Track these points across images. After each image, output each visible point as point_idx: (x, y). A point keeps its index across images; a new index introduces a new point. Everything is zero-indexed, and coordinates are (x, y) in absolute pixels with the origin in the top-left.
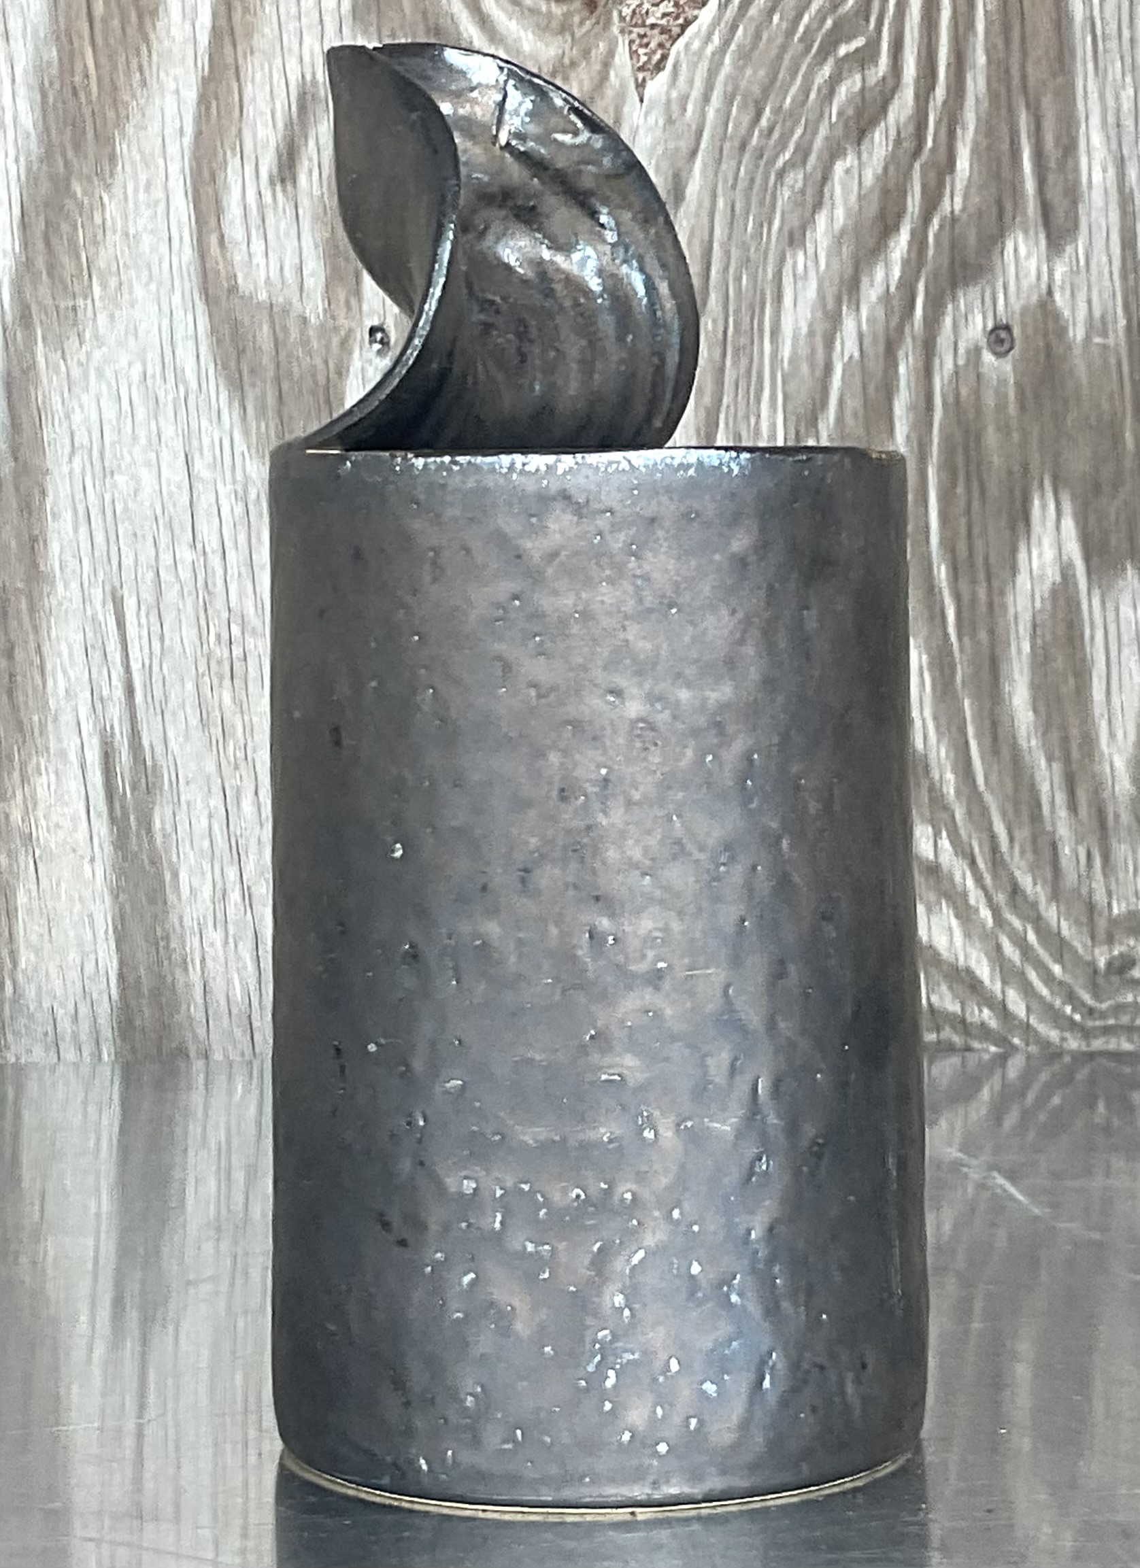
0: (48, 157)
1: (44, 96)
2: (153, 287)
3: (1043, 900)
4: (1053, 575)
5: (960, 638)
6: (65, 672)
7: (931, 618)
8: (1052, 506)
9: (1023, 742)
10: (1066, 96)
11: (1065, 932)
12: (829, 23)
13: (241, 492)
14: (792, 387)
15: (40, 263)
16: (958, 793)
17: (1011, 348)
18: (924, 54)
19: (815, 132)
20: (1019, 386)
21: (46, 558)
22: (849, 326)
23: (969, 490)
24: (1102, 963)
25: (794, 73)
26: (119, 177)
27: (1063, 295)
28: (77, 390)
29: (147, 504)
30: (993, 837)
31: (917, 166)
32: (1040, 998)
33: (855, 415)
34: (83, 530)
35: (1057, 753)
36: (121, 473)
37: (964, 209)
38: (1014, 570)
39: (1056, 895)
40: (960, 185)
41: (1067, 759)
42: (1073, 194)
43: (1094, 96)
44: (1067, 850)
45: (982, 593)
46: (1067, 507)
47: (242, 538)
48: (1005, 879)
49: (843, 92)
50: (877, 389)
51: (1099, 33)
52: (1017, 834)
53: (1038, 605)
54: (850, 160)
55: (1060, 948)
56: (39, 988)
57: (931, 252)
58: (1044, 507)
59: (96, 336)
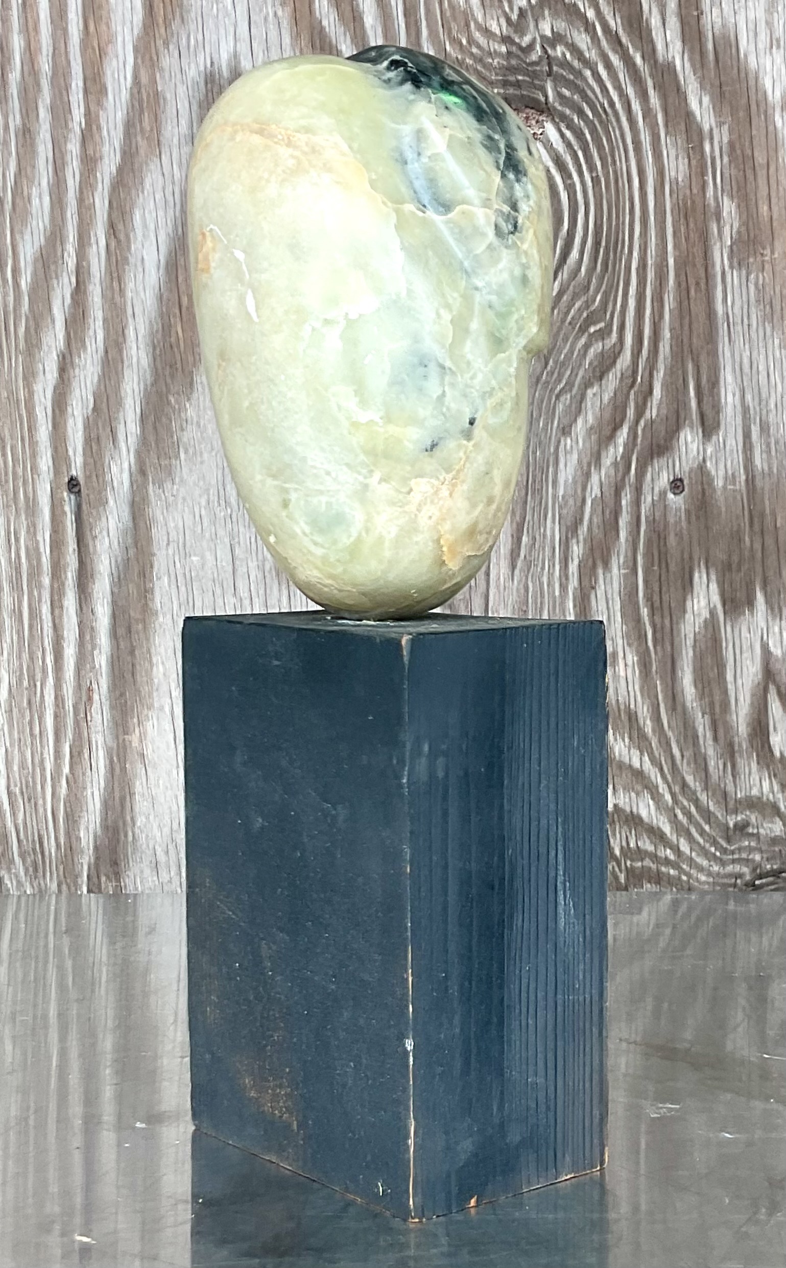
0: (155, 382)
1: (154, 348)
2: (214, 454)
3: (699, 789)
4: (705, 614)
5: (655, 647)
6: (163, 663)
7: (640, 637)
8: (705, 576)
9: (689, 704)
10: (713, 354)
11: (712, 808)
12: (585, 315)
13: (261, 566)
14: (565, 511)
15: (152, 438)
16: (654, 731)
17: (683, 490)
18: (636, 333)
19: (577, 375)
20: (688, 512)
21: (153, 600)
22: (595, 479)
23: (660, 567)
24: (731, 824)
25: (565, 340)
26: (195, 395)
27: (712, 462)
28: (170, 509)
29: (210, 572)
30: (672, 757)
31: (632, 392)
32: (699, 843)
33: (599, 527)
34: (174, 587)
35: (708, 711)
36: (195, 555)
37: (657, 416)
38: (685, 611)
39: (706, 788)
40: (655, 402)
41: (712, 714)
42: (717, 408)
43: (728, 354)
44: (712, 763)
45: (667, 622)
46: (713, 577)
47: (262, 592)
48: (679, 778)
49: (592, 352)
50: (610, 513)
51: (731, 320)
52: (686, 754)
53: (697, 630)
54: (596, 389)
55: (708, 816)
56: (147, 836)
57: (639, 440)
58: (700, 577)
59: (182, 480)
